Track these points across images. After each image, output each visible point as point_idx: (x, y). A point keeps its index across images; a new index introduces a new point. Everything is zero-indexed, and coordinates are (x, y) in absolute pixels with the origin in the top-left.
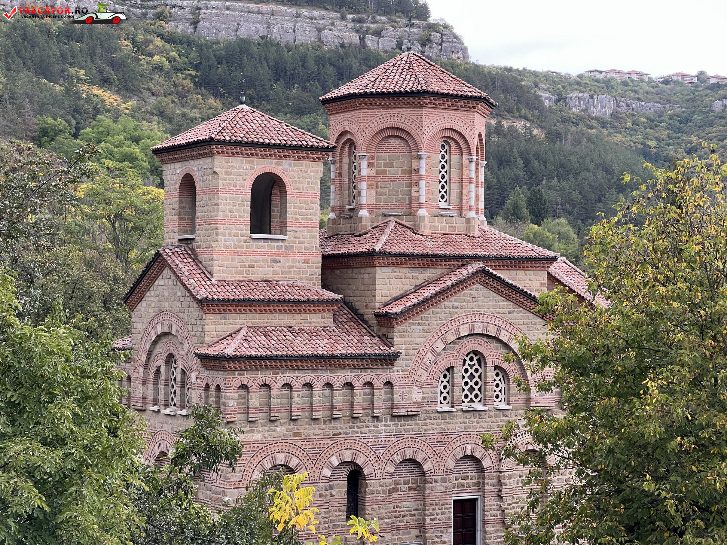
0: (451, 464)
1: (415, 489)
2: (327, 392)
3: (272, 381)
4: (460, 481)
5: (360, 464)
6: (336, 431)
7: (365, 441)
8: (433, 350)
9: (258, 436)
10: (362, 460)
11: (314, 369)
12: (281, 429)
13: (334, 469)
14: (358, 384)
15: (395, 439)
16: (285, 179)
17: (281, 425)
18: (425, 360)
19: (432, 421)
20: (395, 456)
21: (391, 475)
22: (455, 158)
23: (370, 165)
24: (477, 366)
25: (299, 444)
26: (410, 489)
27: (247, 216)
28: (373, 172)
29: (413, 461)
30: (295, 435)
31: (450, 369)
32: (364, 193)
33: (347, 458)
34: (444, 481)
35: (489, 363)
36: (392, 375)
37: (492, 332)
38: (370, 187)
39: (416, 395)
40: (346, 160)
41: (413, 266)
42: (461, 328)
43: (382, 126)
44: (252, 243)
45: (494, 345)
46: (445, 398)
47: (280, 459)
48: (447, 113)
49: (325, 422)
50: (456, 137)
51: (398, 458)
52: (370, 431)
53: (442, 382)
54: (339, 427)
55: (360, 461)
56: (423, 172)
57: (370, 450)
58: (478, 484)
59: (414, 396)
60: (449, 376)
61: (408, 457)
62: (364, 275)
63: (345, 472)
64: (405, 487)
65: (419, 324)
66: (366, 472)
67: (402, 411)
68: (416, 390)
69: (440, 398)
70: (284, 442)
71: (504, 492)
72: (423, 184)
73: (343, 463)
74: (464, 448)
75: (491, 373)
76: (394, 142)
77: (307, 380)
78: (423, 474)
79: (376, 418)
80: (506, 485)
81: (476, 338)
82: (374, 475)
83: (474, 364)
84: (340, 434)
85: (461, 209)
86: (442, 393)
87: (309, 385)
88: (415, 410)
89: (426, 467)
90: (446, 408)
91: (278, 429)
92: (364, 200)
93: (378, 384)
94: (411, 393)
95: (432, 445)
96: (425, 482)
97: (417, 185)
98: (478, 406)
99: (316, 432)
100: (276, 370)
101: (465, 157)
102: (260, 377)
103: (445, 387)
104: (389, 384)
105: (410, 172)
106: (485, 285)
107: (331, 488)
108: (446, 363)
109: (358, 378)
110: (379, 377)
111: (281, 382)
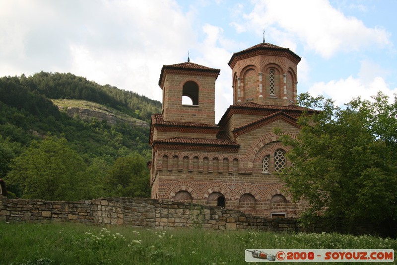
0: (270, 197)
1: (252, 208)
2: (206, 161)
3: (179, 154)
4: (275, 206)
5: (222, 193)
6: (210, 178)
7: (225, 184)
8: (258, 147)
9: (173, 178)
10: (224, 192)
11: (199, 150)
12: (184, 176)
13: (210, 195)
14: (221, 158)
15: (240, 184)
16: (198, 83)
17: (184, 174)
18: (254, 150)
19: (259, 178)
20: (240, 191)
21: (239, 200)
22: (276, 76)
23: (241, 82)
24: (282, 156)
25: (193, 183)
26: (249, 207)
29: (250, 195)
30: (191, 178)
31: (268, 156)
32: (239, 93)
33: (216, 190)
34: (266, 204)
36: (238, 156)
39: (250, 165)
42: (272, 138)
46: (266, 169)
47: (184, 188)
48: (271, 57)
49: (205, 174)
50: (277, 67)
51: (242, 193)
52: (228, 180)
53: (265, 162)
54: (212, 177)
55: (223, 192)
57: (228, 188)
58: (284, 208)
60: (268, 159)
61: (247, 192)
63: (216, 197)
64: (247, 206)
65: (251, 135)
66: (226, 197)
67: (243, 172)
68: (250, 163)
69: (264, 168)
70: (185, 181)
72: (261, 85)
73: (214, 193)
74: (276, 191)
77: (196, 155)
78: (255, 201)
79: (230, 174)
80: (298, 209)
81: (281, 143)
82: (230, 199)
84: (213, 180)
86: (265, 166)
87: (196, 158)
88: (250, 171)
89: (256, 198)
90: (266, 172)
91: (183, 175)
93: (231, 159)
94: (247, 164)
95: (259, 188)
96: (256, 204)
99: (201, 178)
100: (181, 150)
101: (281, 75)
102: (173, 153)
103: (266, 164)
104: (236, 160)
106: (283, 120)
107: (209, 203)
108: (266, 153)
109: (221, 156)
110: (231, 156)
111: (183, 156)
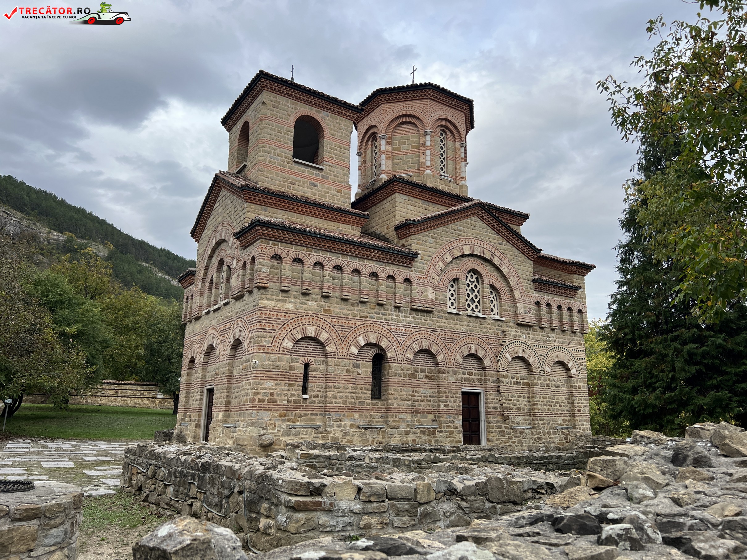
0: (460, 359)
1: (430, 378)
2: (356, 278)
3: (306, 257)
4: (466, 376)
5: (384, 347)
6: (363, 314)
7: (389, 327)
8: (443, 260)
9: (290, 306)
10: (386, 344)
11: (344, 253)
12: (312, 304)
13: (361, 348)
14: (383, 275)
15: (414, 330)
16: (323, 125)
17: (313, 300)
18: (437, 267)
19: (443, 320)
20: (414, 344)
21: (411, 362)
22: (450, 143)
23: (388, 143)
24: (476, 283)
25: (329, 320)
26: (427, 377)
27: (291, 144)
28: (390, 148)
29: (427, 352)
30: (326, 311)
31: (456, 280)
32: (383, 162)
33: (373, 339)
34: (454, 373)
35: (486, 281)
36: (411, 274)
37: (488, 256)
38: (387, 158)
39: (431, 294)
42: (464, 247)
43: (397, 115)
44: (294, 165)
45: (489, 268)
46: (452, 304)
47: (311, 332)
48: (445, 108)
49: (353, 304)
50: (450, 126)
51: (416, 347)
52: (392, 319)
53: (450, 290)
54: (365, 310)
55: (383, 345)
56: (428, 144)
57: (392, 336)
58: (480, 380)
59: (429, 295)
60: (455, 287)
61: (424, 348)
63: (371, 353)
64: (421, 375)
65: (432, 237)
66: (389, 355)
67: (419, 306)
68: (430, 290)
69: (449, 303)
70: (315, 316)
71: (502, 389)
72: (428, 152)
73: (368, 344)
74: (470, 347)
75: (487, 290)
76: (406, 127)
77: (338, 262)
78: (437, 364)
79: (397, 308)
80: (503, 383)
81: (476, 259)
82: (396, 358)
83: (474, 282)
84: (366, 317)
85: (455, 179)
86: (450, 299)
87: (338, 268)
88: (430, 306)
89: (440, 358)
90: (455, 310)
91: (310, 303)
92: (383, 168)
93: (400, 278)
94: (426, 291)
95: (444, 340)
96: (439, 372)
97: (424, 154)
98: (480, 315)
99: (345, 311)
100: (309, 247)
101: (457, 143)
102: (294, 251)
103: (452, 295)
104: (407, 280)
105: (418, 147)
106: (481, 218)
107: (357, 366)
108: (453, 274)
109: (384, 270)
110: (401, 272)
111: (313, 260)
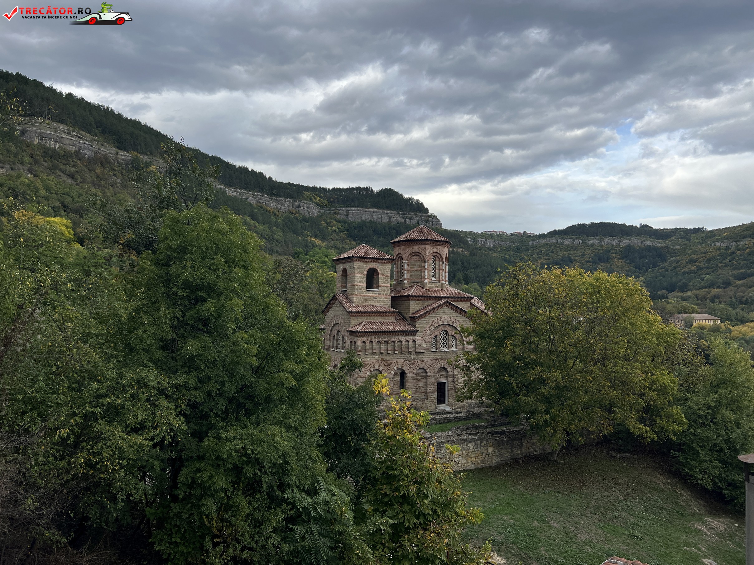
0: (436, 370)
1: (424, 379)
2: (393, 344)
3: (374, 340)
4: (440, 376)
6: (396, 358)
7: (406, 362)
8: (430, 330)
9: (369, 359)
11: (388, 336)
13: (395, 371)
14: (403, 341)
15: (416, 361)
16: (378, 270)
17: (377, 355)
18: (427, 333)
19: (429, 355)
21: (415, 374)
22: (437, 263)
23: (408, 265)
24: (445, 335)
25: (383, 362)
26: (422, 378)
27: (365, 283)
28: (409, 267)
29: (423, 369)
30: (382, 359)
31: (436, 336)
32: (406, 275)
33: (400, 367)
34: (434, 376)
35: (450, 334)
36: (416, 338)
37: (451, 323)
38: (407, 273)
39: (424, 345)
40: (399, 263)
41: (422, 300)
42: (440, 322)
43: (412, 252)
44: (368, 292)
45: (452, 328)
46: (434, 347)
47: (376, 367)
48: (435, 247)
49: (392, 355)
50: (438, 255)
51: (418, 368)
52: (408, 358)
53: (433, 341)
54: (397, 356)
55: (404, 369)
56: (426, 267)
57: (408, 365)
58: (446, 377)
60: (435, 339)
61: (421, 367)
62: (406, 303)
63: (399, 372)
64: (420, 378)
65: (425, 320)
66: (406, 372)
67: (419, 351)
68: (424, 344)
69: (432, 347)
70: (378, 361)
71: (455, 380)
72: (426, 271)
73: (398, 369)
74: (441, 364)
75: (450, 338)
76: (416, 257)
77: (386, 340)
78: (426, 373)
79: (410, 353)
80: (456, 378)
81: (445, 325)
82: (409, 373)
85: (439, 280)
86: (433, 345)
87: (386, 342)
88: (424, 350)
89: (427, 371)
90: (435, 350)
91: (376, 357)
92: (406, 277)
93: (410, 341)
94: (422, 344)
95: (429, 363)
96: (427, 376)
97: (424, 272)
98: (446, 350)
99: (389, 358)
100: (375, 336)
101: (441, 262)
102: (369, 339)
103: (434, 343)
104: (414, 341)
105: (422, 267)
106: (447, 306)
107: (394, 378)
108: (435, 334)
109: (403, 339)
110: (410, 338)
111: (377, 340)
